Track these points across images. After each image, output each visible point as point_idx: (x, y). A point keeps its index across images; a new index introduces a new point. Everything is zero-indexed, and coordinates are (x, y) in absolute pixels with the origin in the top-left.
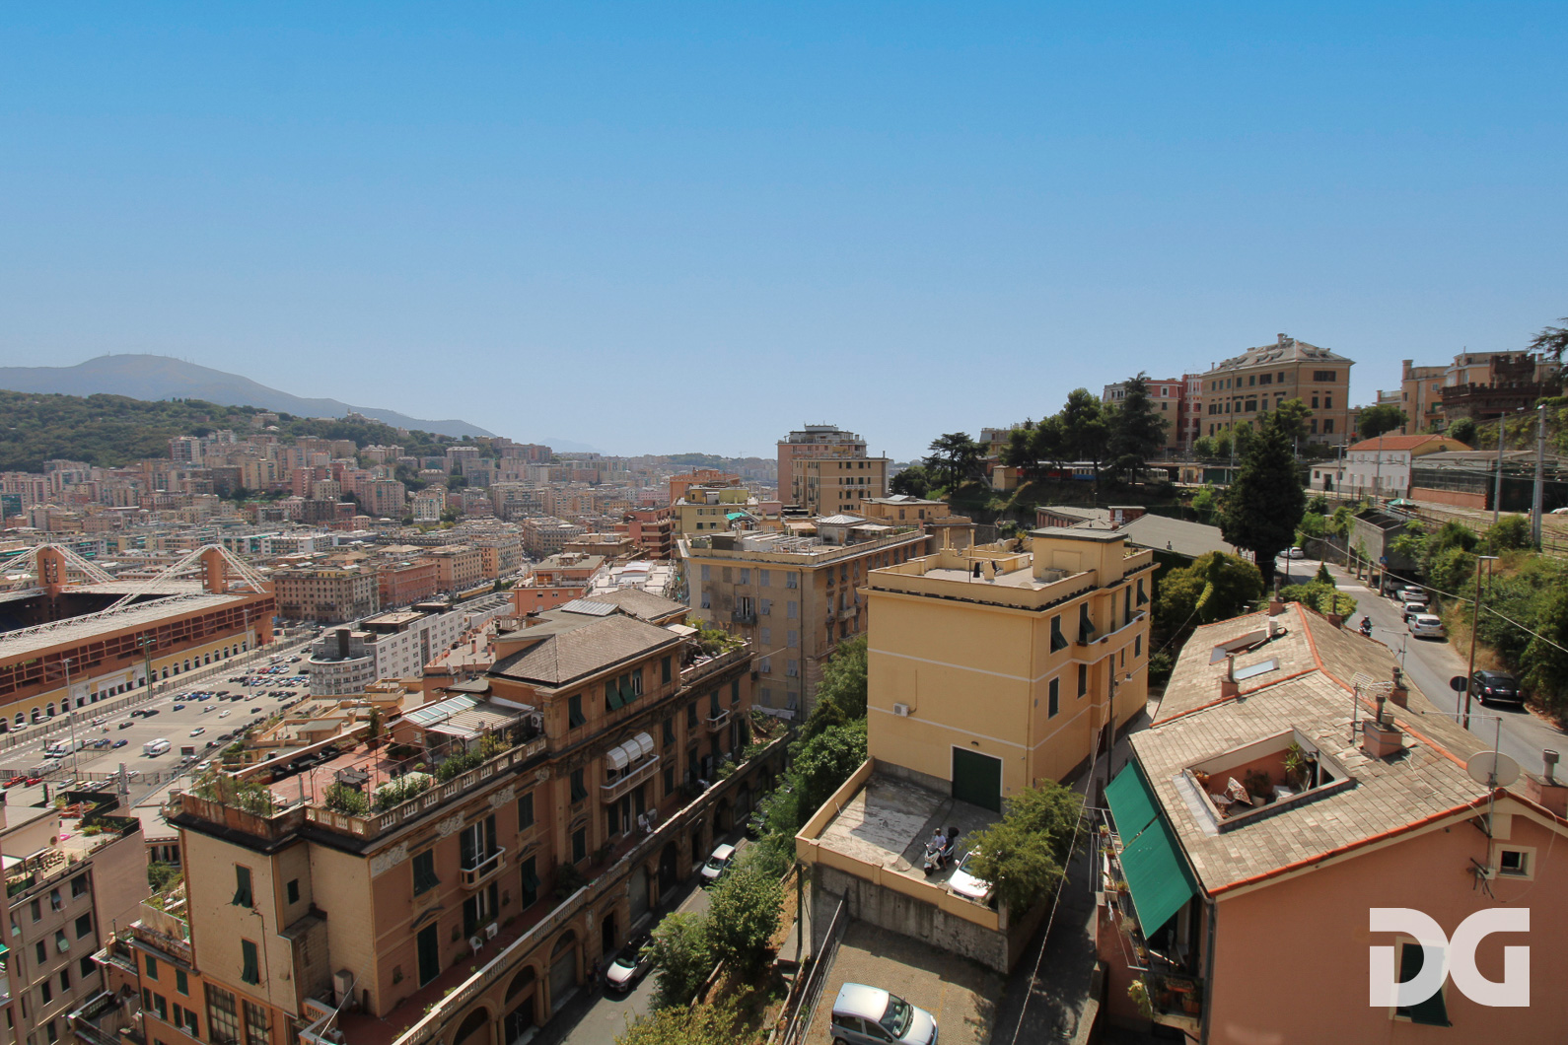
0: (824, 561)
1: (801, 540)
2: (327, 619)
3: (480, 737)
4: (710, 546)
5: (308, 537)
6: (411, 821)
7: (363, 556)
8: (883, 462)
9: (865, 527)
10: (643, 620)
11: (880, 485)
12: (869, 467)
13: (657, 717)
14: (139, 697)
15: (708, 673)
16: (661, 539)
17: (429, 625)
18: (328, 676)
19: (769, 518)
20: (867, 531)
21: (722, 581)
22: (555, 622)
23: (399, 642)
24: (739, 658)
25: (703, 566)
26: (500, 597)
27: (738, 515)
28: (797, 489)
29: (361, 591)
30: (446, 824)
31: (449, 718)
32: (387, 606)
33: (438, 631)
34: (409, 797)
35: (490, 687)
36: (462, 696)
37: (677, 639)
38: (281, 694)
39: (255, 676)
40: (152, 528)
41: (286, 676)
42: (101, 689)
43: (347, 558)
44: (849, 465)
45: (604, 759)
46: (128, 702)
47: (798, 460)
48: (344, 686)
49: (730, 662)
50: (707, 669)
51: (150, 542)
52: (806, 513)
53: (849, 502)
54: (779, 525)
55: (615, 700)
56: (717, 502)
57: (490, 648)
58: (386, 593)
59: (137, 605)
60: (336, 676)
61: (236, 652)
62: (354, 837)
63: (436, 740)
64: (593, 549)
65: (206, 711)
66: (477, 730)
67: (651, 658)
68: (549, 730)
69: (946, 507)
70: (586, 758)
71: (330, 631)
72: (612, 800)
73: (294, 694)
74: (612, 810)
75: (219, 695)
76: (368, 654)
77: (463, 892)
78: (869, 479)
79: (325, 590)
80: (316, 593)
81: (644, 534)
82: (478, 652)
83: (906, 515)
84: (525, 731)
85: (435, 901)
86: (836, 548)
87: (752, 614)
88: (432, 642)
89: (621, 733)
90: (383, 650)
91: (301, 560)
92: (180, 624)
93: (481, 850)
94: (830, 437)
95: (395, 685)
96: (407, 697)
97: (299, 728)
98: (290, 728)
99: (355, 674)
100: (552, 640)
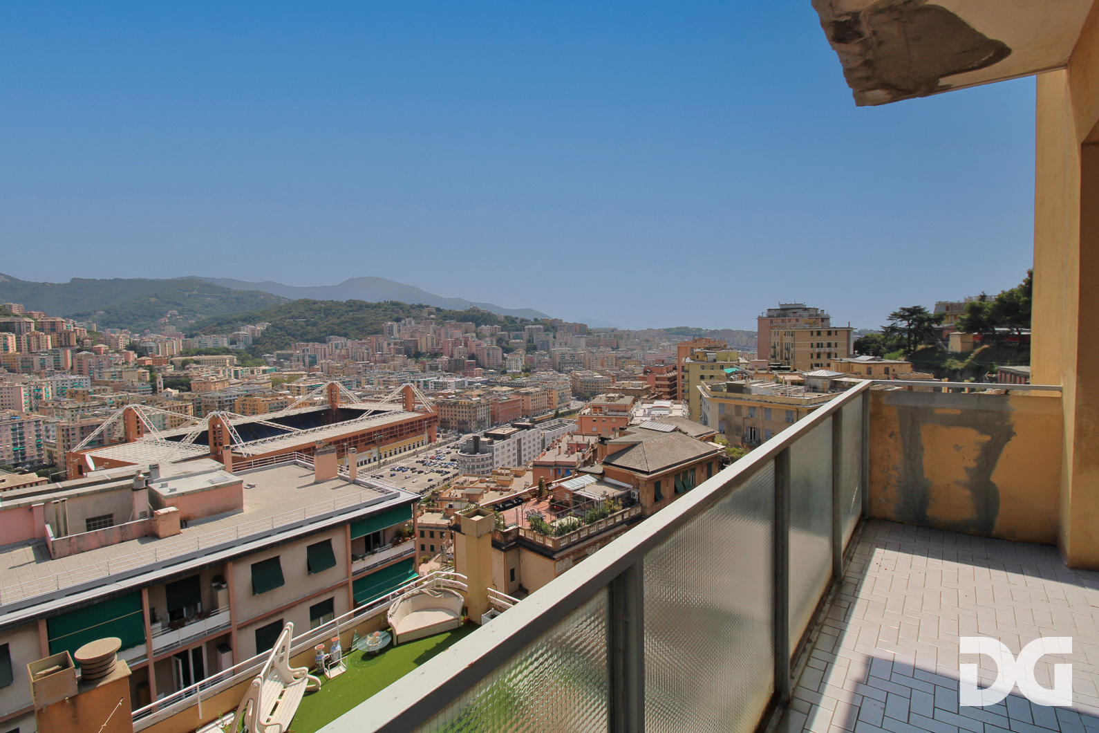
0: (815, 404)
1: (794, 388)
2: (463, 429)
3: (605, 500)
4: (725, 390)
5: (453, 380)
7: (482, 393)
8: (848, 331)
9: (844, 379)
10: (692, 437)
11: (846, 348)
12: (836, 334)
14: (374, 467)
16: (669, 386)
17: (522, 437)
18: (468, 463)
19: (759, 371)
20: (846, 382)
21: (734, 413)
22: (639, 434)
23: (506, 446)
25: (720, 404)
26: (561, 421)
27: (734, 370)
28: (775, 352)
29: (482, 414)
30: (591, 549)
31: (583, 487)
32: (495, 422)
33: (526, 441)
34: (574, 529)
35: (604, 472)
36: (588, 475)
37: (716, 451)
38: (442, 472)
39: (429, 460)
40: (376, 374)
41: (444, 462)
43: (474, 393)
44: (819, 333)
46: (369, 470)
47: (776, 330)
48: (476, 470)
51: (376, 382)
52: (788, 369)
53: (819, 361)
54: (772, 376)
55: (680, 487)
56: (715, 361)
57: (569, 452)
58: (494, 416)
59: (373, 416)
60: (472, 464)
61: (418, 446)
62: (546, 548)
63: (577, 499)
64: (626, 392)
65: (406, 478)
66: (602, 496)
67: (700, 462)
68: (643, 501)
69: (910, 365)
71: (465, 437)
73: (449, 472)
75: (411, 470)
76: (489, 452)
78: (836, 344)
79: (462, 412)
80: (458, 414)
81: (657, 382)
82: (562, 454)
83: (872, 371)
84: (629, 501)
86: (824, 395)
87: (757, 439)
90: (497, 450)
91: (450, 394)
92: (392, 428)
94: (800, 312)
95: (508, 472)
96: (515, 478)
97: (462, 491)
98: (457, 490)
99: (482, 463)
100: (641, 445)
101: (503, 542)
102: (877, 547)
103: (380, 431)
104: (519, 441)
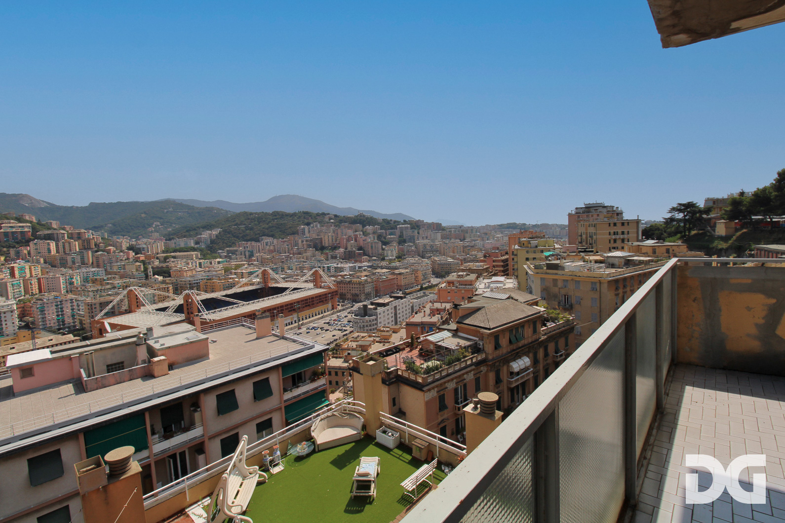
0: (614, 276)
1: (597, 265)
2: (356, 300)
3: (459, 349)
4: (545, 268)
5: (347, 265)
6: (438, 380)
7: (368, 274)
8: (638, 222)
9: (635, 258)
10: (521, 302)
11: (636, 235)
12: (628, 225)
13: (530, 349)
14: (295, 327)
15: (553, 331)
16: (503, 266)
17: (397, 304)
18: (360, 324)
19: (570, 254)
20: (636, 260)
21: (552, 286)
22: (482, 301)
23: (386, 311)
24: (568, 325)
25: (541, 278)
26: (424, 293)
27: (551, 253)
28: (581, 239)
29: (368, 289)
30: (449, 384)
31: (443, 340)
32: (378, 294)
33: (400, 307)
34: (437, 369)
35: (457, 328)
36: (446, 331)
37: (539, 312)
38: (342, 330)
39: (332, 322)
40: (294, 262)
41: (343, 323)
43: (362, 274)
44: (615, 224)
45: (508, 366)
46: (291, 329)
47: (582, 223)
48: (366, 328)
49: (564, 327)
50: (553, 329)
51: (294, 268)
52: (592, 251)
53: (615, 245)
54: (580, 257)
55: (513, 339)
56: (536, 247)
58: (377, 290)
59: (293, 292)
60: (363, 324)
61: (325, 312)
62: (418, 383)
64: (471, 271)
65: (317, 334)
66: (457, 346)
67: (528, 321)
68: (486, 349)
69: (686, 246)
70: (501, 364)
71: (358, 306)
72: (514, 385)
73: (347, 330)
74: (512, 390)
75: (321, 328)
76: (375, 315)
77: (456, 414)
78: (628, 232)
79: (355, 288)
80: (352, 289)
81: (494, 264)
83: (656, 252)
84: (476, 349)
85: (445, 416)
86: (620, 270)
87: (570, 304)
88: (398, 312)
89: (516, 355)
90: (380, 314)
91: (346, 275)
92: (306, 300)
93: (461, 398)
94: (601, 209)
95: (388, 329)
96: (393, 334)
97: (356, 343)
98: (353, 343)
99: (370, 323)
100: (484, 309)
101: (387, 379)
102: (687, 385)
103: (298, 302)
104: (395, 307)
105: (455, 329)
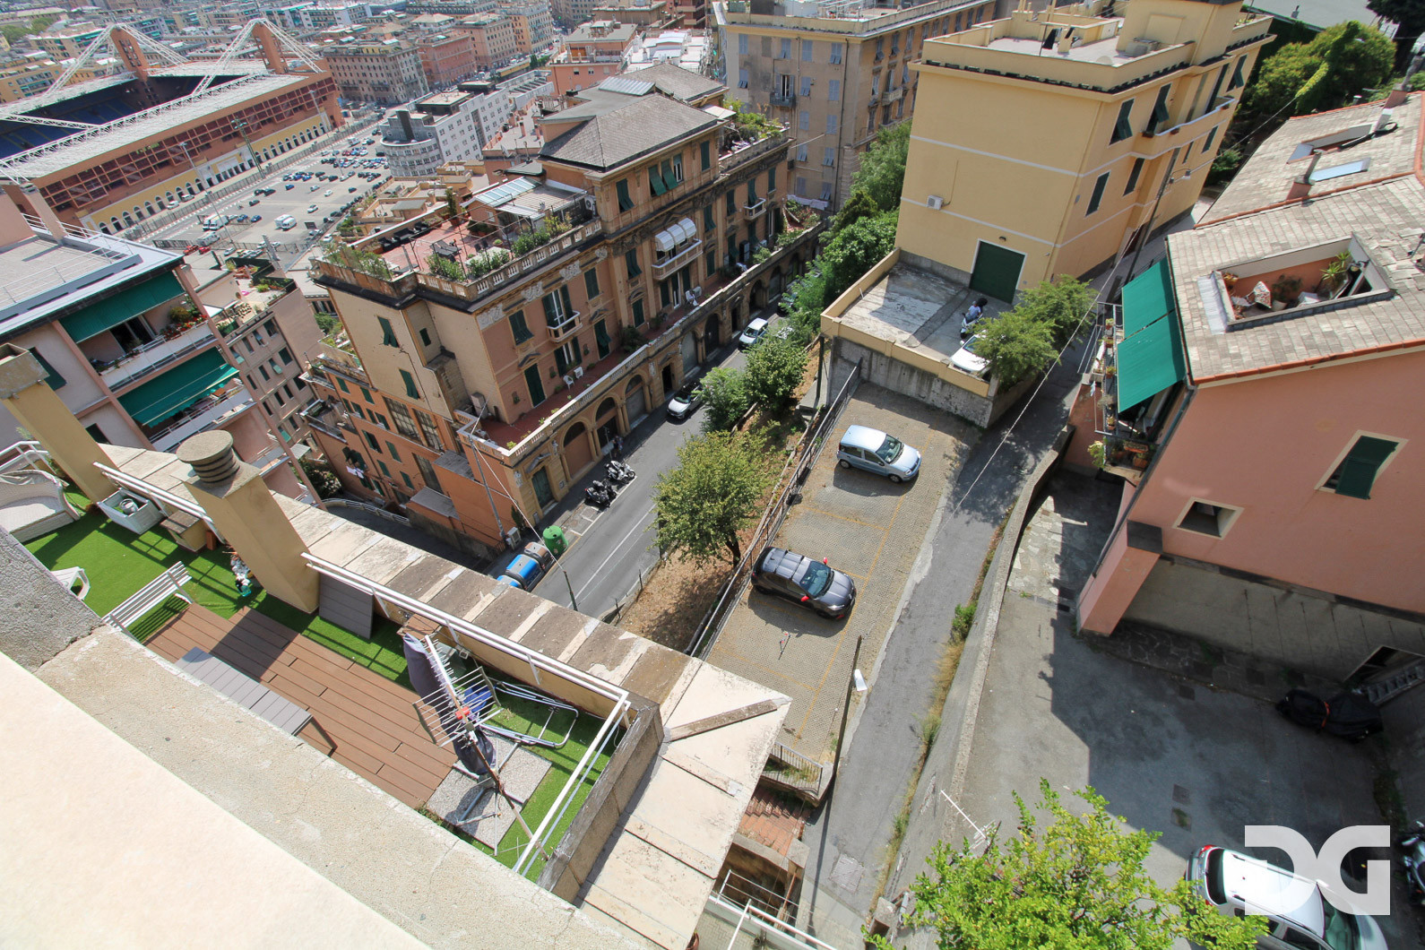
0: (875, 29)
2: (385, 99)
3: (544, 218)
4: (750, 10)
6: (500, 288)
7: (398, 28)
10: (680, 101)
13: (698, 202)
14: (255, 178)
15: (745, 161)
17: (478, 107)
18: (402, 159)
21: (760, 54)
22: (594, 102)
23: (455, 125)
24: (775, 145)
25: (740, 36)
26: (538, 74)
29: (408, 68)
30: (529, 291)
31: (513, 200)
32: (433, 82)
33: (487, 113)
34: (495, 267)
35: (544, 171)
36: (521, 179)
37: (715, 122)
38: (367, 175)
39: (341, 157)
41: (367, 158)
42: (221, 170)
43: (384, 30)
45: (653, 242)
46: (247, 182)
48: (418, 168)
49: (767, 149)
50: (745, 156)
51: (201, 19)
55: (659, 186)
57: (538, 131)
58: (431, 71)
59: (217, 87)
60: (408, 159)
61: (317, 134)
62: (459, 298)
63: (507, 218)
64: (624, 16)
65: (313, 190)
66: (540, 212)
67: (690, 143)
68: (601, 213)
70: (637, 240)
71: (391, 112)
72: (662, 277)
73: (379, 175)
74: (663, 285)
76: (431, 136)
77: (552, 344)
79: (374, 67)
80: (367, 72)
82: (528, 135)
84: (582, 214)
85: (532, 350)
87: (791, 96)
88: (484, 125)
89: (667, 217)
90: (442, 132)
91: (343, 34)
92: (259, 107)
93: (560, 313)
95: (461, 168)
96: (473, 179)
97: (392, 206)
98: (385, 206)
99: (424, 156)
100: (593, 122)
101: (395, 296)
103: (239, 114)
104: (475, 114)
105: (540, 171)
